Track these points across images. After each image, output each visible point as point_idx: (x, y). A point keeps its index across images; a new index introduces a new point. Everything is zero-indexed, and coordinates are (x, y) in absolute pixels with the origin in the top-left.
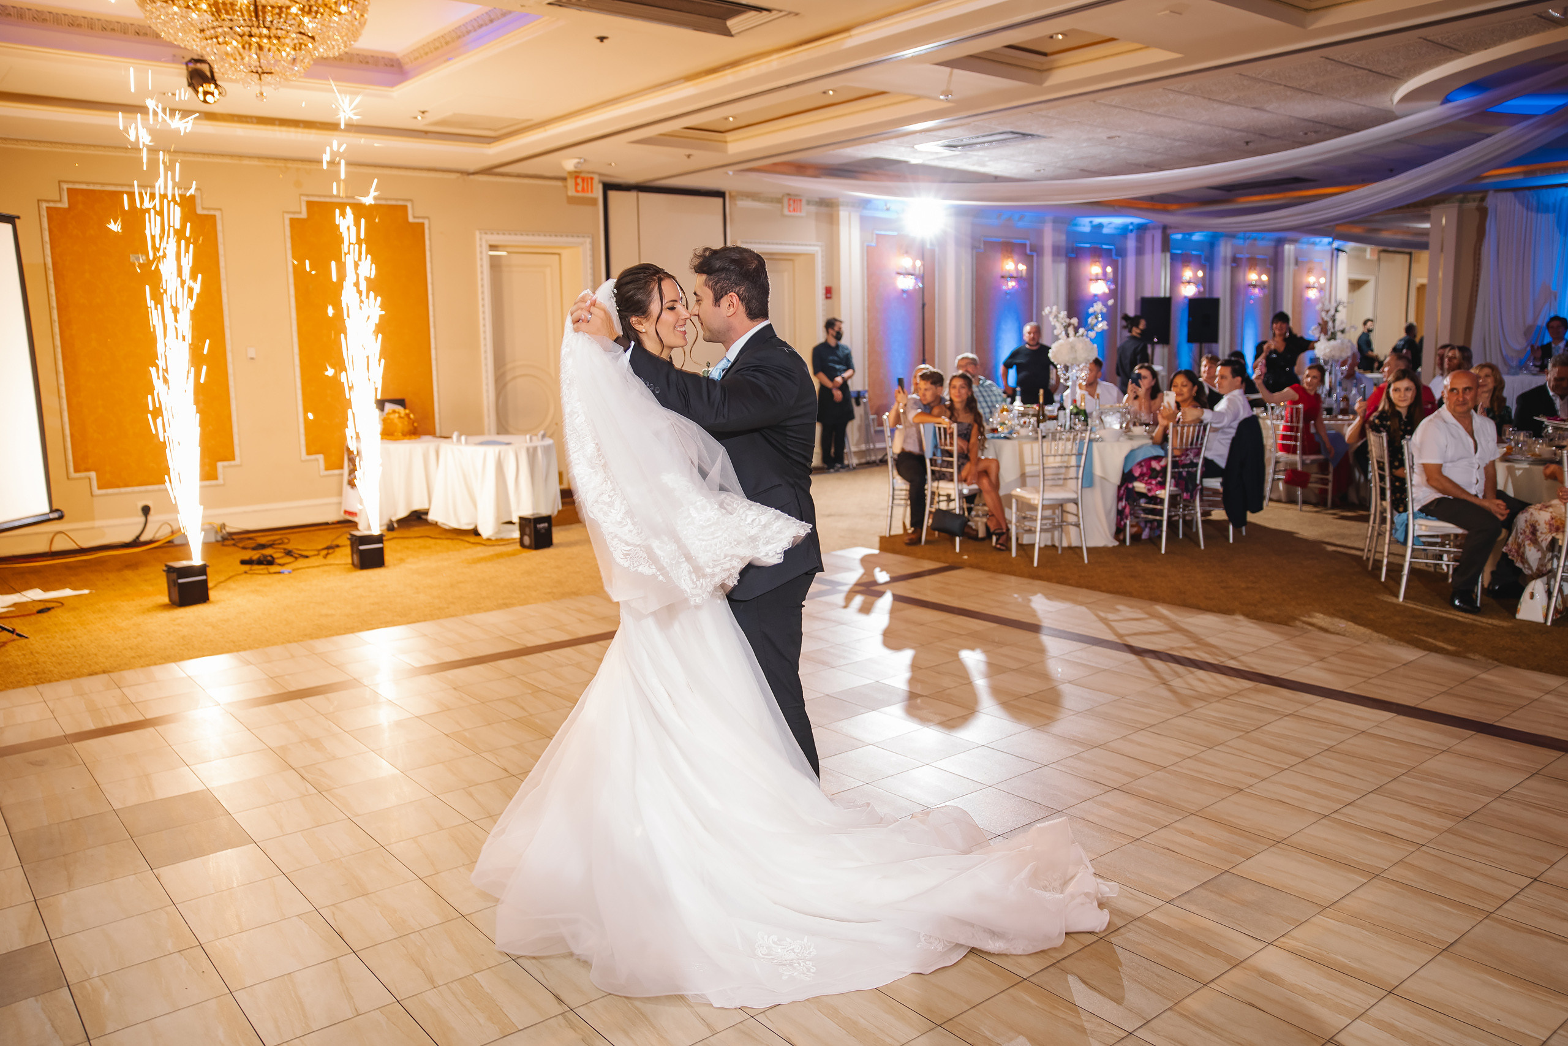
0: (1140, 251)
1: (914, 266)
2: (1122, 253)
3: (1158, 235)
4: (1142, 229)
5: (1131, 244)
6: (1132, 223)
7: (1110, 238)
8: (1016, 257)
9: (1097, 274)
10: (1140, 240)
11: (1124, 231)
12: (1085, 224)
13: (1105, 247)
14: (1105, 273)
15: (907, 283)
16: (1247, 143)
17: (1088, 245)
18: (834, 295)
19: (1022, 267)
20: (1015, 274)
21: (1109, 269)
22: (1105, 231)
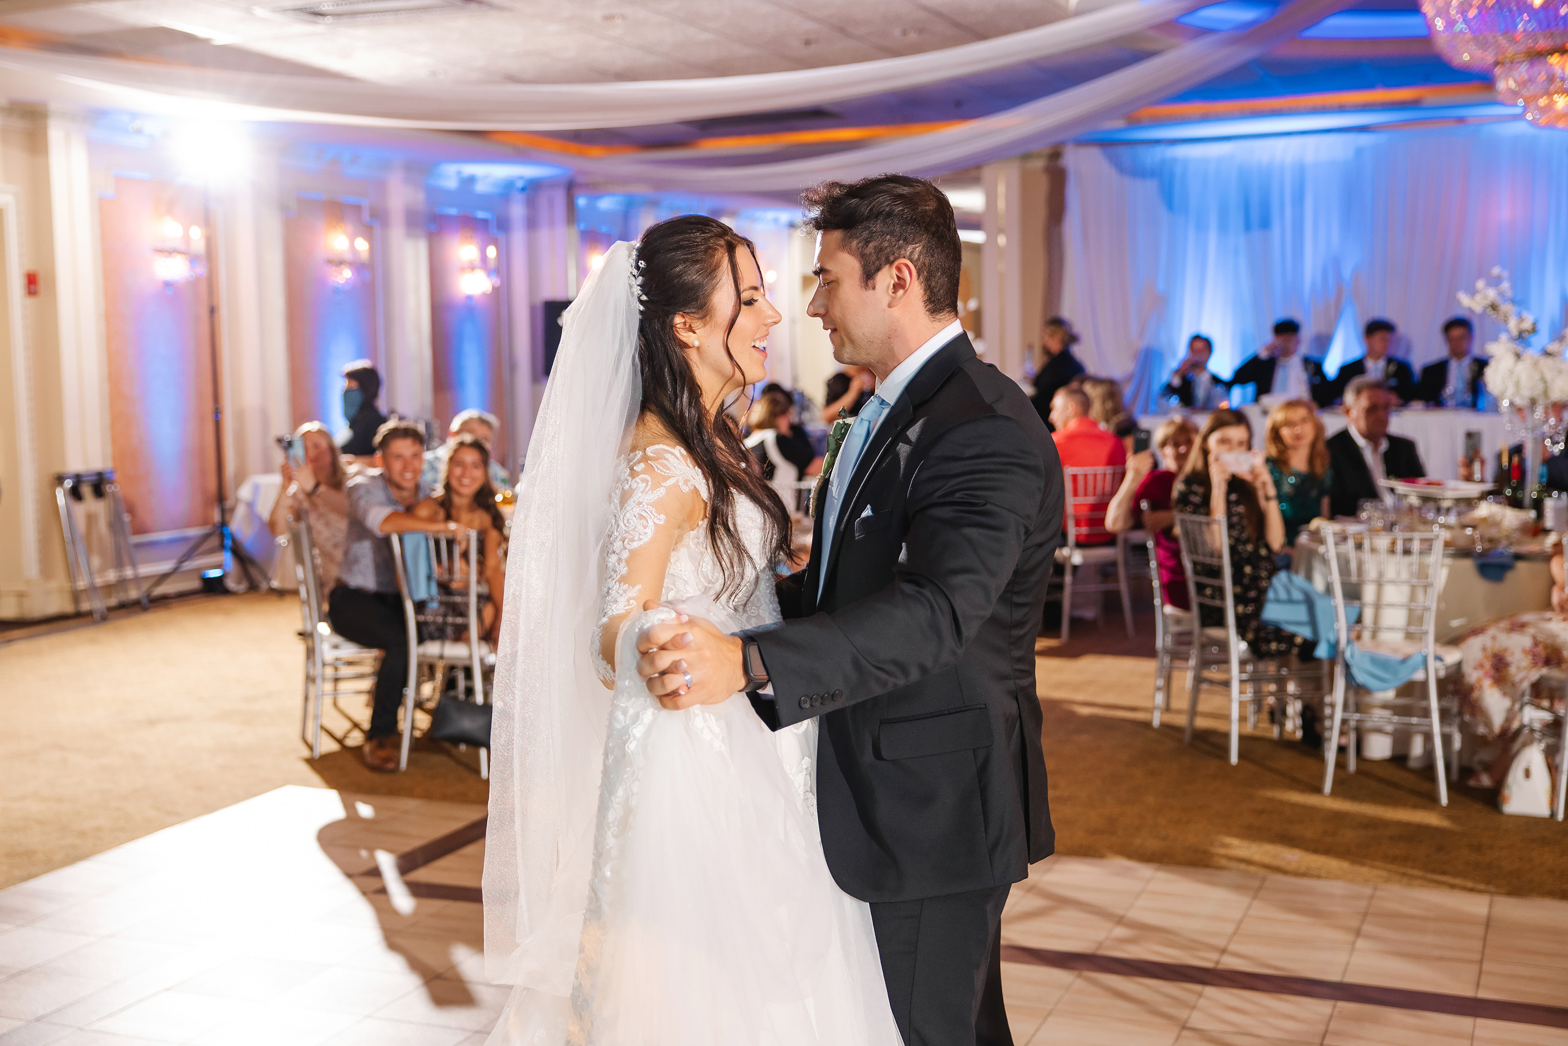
0: (532, 223)
1: (187, 238)
2: (505, 224)
3: (560, 197)
4: (533, 188)
5: (517, 211)
6: (521, 178)
7: (485, 200)
8: (350, 227)
9: (471, 262)
10: (531, 204)
11: (507, 189)
12: (450, 175)
13: (481, 215)
14: (484, 257)
15: (175, 269)
16: (808, 43)
17: (453, 211)
18: (42, 285)
19: (362, 245)
20: (348, 256)
21: (492, 252)
22: (481, 188)
